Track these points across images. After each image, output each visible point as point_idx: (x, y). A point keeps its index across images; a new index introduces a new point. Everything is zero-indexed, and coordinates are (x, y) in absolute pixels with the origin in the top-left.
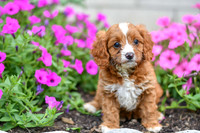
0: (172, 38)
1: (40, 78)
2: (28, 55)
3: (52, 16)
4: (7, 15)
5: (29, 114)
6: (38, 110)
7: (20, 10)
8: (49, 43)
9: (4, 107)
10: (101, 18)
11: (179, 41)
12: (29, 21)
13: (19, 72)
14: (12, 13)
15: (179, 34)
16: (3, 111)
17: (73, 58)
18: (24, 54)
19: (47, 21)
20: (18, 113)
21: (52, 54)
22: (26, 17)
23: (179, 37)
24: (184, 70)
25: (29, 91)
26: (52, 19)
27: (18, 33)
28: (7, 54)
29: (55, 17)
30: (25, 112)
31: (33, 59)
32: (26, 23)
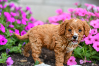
8: (3, 21)
10: (28, 9)
17: (15, 29)
19: (1, 10)
21: (5, 26)
29: (5, 8)
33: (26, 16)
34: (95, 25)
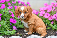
0: (48, 9)
1: (11, 21)
2: (8, 14)
3: (14, 3)
4: (2, 3)
5: (8, 31)
6: (11, 30)
7: (5, 1)
9: (1, 29)
11: (50, 10)
12: (8, 4)
13: (5, 19)
14: (3, 2)
15: (50, 8)
16: (1, 30)
18: (7, 14)
19: (13, 4)
20: (5, 31)
22: (7, 3)
23: (50, 9)
24: (51, 18)
25: (8, 24)
26: (14, 4)
27: (5, 8)
28: (2, 14)
30: (7, 30)
31: (9, 16)
32: (7, 5)
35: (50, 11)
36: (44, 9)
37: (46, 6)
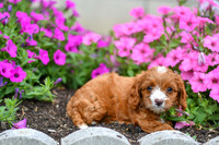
0: (146, 30)
1: (4, 71)
3: (15, 1)
8: (13, 31)
11: (155, 35)
17: (39, 48)
19: (10, 7)
21: (16, 43)
23: (154, 30)
26: (15, 4)
29: (19, 2)
33: (65, 21)
34: (213, 44)
35: (156, 38)
36: (130, 29)
37: (140, 18)
